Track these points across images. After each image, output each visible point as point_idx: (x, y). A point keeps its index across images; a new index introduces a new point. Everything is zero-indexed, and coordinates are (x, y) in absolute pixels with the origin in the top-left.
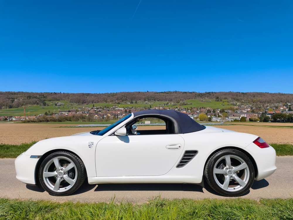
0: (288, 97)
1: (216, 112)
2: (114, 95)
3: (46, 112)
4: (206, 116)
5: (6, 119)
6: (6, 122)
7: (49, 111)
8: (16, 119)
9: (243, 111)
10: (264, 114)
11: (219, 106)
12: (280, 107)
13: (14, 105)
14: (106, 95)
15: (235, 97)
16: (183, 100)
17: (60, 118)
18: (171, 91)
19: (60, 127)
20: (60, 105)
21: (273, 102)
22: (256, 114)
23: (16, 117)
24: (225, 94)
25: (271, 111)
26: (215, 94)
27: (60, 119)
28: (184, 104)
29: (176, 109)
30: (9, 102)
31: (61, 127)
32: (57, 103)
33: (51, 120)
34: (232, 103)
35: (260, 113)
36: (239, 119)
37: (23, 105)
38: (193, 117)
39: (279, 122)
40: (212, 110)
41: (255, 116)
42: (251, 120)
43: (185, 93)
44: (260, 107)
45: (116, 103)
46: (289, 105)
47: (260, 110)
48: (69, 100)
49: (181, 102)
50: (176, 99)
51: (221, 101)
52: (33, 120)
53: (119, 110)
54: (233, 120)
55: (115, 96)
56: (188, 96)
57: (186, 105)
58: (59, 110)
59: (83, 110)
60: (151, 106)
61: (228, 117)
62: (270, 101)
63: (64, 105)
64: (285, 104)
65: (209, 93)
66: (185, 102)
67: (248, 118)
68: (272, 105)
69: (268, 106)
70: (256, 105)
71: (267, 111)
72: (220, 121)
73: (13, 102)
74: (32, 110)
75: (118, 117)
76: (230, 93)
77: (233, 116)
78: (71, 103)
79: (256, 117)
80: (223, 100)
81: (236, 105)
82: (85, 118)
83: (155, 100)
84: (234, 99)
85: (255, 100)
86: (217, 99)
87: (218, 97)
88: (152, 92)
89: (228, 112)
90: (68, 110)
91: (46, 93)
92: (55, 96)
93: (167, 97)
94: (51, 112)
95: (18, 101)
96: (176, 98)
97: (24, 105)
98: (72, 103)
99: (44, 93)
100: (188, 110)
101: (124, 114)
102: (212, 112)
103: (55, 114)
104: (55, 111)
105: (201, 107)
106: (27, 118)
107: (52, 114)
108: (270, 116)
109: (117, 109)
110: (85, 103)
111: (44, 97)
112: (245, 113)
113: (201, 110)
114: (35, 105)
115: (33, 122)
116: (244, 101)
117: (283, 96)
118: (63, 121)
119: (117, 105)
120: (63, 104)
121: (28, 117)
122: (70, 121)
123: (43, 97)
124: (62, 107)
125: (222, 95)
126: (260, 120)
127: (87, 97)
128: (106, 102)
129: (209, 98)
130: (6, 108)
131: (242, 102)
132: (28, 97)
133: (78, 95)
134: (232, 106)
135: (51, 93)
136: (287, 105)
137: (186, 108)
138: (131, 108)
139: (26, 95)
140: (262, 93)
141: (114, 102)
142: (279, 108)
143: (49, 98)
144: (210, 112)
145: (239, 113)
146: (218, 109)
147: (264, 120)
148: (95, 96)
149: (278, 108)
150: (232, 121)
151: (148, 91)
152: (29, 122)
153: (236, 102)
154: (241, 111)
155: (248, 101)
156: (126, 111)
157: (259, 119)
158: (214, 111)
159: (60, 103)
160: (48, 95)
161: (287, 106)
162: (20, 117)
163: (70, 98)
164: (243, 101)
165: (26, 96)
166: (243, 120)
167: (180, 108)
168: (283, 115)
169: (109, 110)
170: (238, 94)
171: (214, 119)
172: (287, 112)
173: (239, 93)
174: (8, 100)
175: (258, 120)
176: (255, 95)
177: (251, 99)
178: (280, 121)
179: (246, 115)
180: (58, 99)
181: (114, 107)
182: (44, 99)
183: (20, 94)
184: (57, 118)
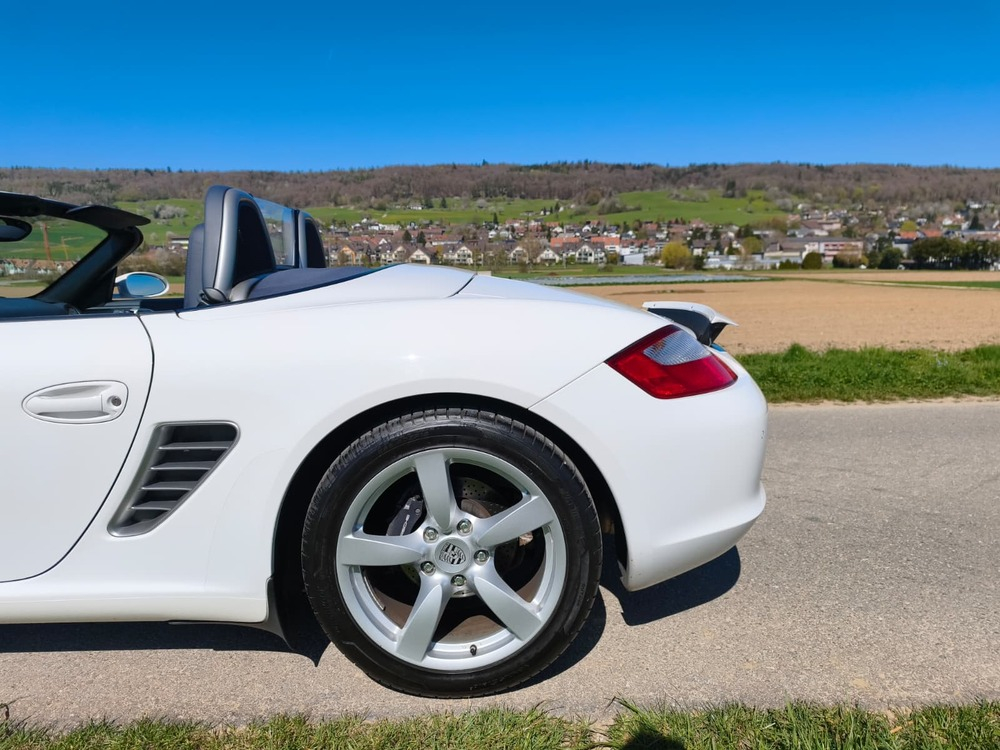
0: (976, 179)
1: (723, 237)
2: (363, 179)
4: (687, 251)
8: (19, 270)
9: (817, 232)
10: (887, 240)
11: (736, 214)
12: (943, 215)
14: (335, 176)
15: (791, 181)
16: (610, 195)
17: (174, 264)
18: (569, 162)
20: (171, 214)
21: (922, 199)
22: (859, 240)
23: (19, 262)
24: (761, 170)
25: (909, 229)
26: (723, 172)
27: (173, 267)
28: (613, 209)
29: (587, 228)
32: (160, 209)
34: (779, 202)
35: (870, 240)
36: (800, 261)
38: (642, 255)
39: (931, 267)
40: (711, 231)
41: (856, 248)
42: (839, 264)
43: (620, 167)
44: (875, 218)
45: (371, 207)
46: (977, 211)
47: (872, 228)
48: (201, 196)
49: (603, 201)
50: (585, 192)
51: (743, 195)
53: (382, 233)
54: (778, 265)
55: (366, 182)
56: (628, 181)
57: (619, 211)
60: (499, 217)
61: (762, 254)
62: (912, 194)
63: (186, 216)
64: (961, 205)
65: (703, 168)
66: (619, 200)
67: (829, 256)
68: (918, 210)
69: (903, 213)
70: (861, 210)
71: (896, 230)
72: (733, 267)
74: (73, 235)
75: (378, 259)
76: (776, 169)
77: (781, 249)
79: (856, 253)
80: (751, 193)
81: (792, 211)
83: (510, 195)
84: (789, 189)
85: (861, 190)
86: (728, 189)
87: (730, 182)
88: (502, 166)
89: (765, 236)
91: (117, 172)
92: (149, 182)
93: (552, 185)
96: (587, 186)
99: (109, 170)
100: (627, 229)
101: (400, 249)
102: (708, 238)
103: (157, 247)
104: (157, 240)
105: (674, 220)
106: (60, 267)
107: (146, 248)
108: (904, 247)
109: (376, 228)
111: (112, 187)
112: (819, 240)
113: (672, 230)
116: (824, 196)
117: (958, 177)
119: (377, 213)
120: (183, 210)
123: (105, 185)
124: (177, 221)
125: (747, 176)
126: (870, 262)
128: (336, 204)
129: (701, 186)
131: (816, 200)
132: (51, 188)
133: (235, 177)
134: (780, 216)
135: (136, 172)
136: (968, 208)
137: (622, 224)
138: (427, 226)
139: (42, 181)
140: (886, 166)
141: (365, 204)
142: (938, 219)
143: (130, 189)
144: (703, 236)
145: (800, 240)
146: (731, 224)
147: (883, 262)
148: (295, 181)
149: (934, 221)
150: (774, 268)
151: (485, 163)
153: (795, 199)
154: (808, 231)
155: (835, 198)
156: (407, 237)
157: (866, 260)
158: (716, 234)
159: (169, 209)
160: (124, 179)
161: (965, 211)
162: (31, 265)
163: (206, 190)
164: (819, 195)
165: (45, 185)
166: (813, 262)
167: (599, 224)
168: (948, 245)
169: (346, 234)
170: (802, 171)
171: (714, 260)
172: (965, 234)
173: (808, 166)
175: (864, 264)
176: (859, 173)
177: (846, 189)
178: (937, 265)
179: (822, 245)
180: (162, 192)
181: (365, 220)
182: (111, 195)
183: (20, 178)
184: (163, 263)
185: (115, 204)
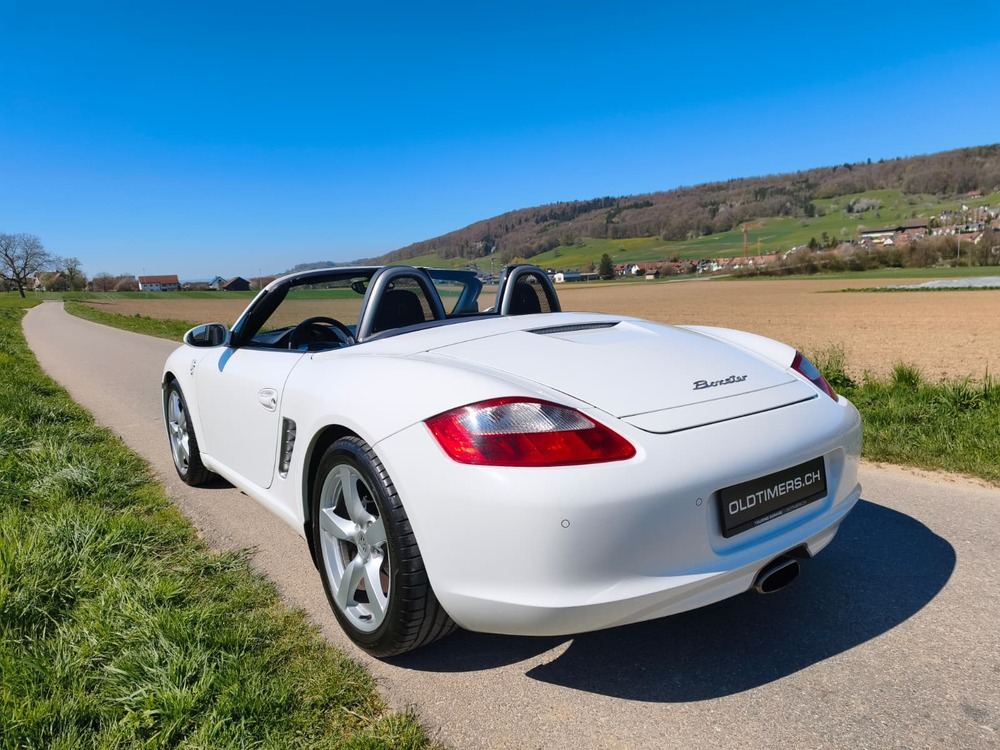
3: (813, 240)
5: (693, 270)
6: (695, 277)
7: (825, 236)
8: (719, 267)
13: (718, 224)
17: (859, 258)
19: (844, 291)
20: (865, 207)
23: (721, 260)
27: (858, 262)
30: (704, 215)
31: (849, 290)
32: (855, 203)
33: (825, 266)
37: (741, 222)
48: (901, 184)
52: (766, 268)
58: (861, 227)
59: (958, 219)
63: (881, 208)
73: (714, 216)
74: (767, 235)
78: (911, 197)
82: (963, 253)
90: (894, 226)
91: (816, 171)
92: (847, 177)
94: (831, 238)
95: (729, 209)
97: (746, 221)
98: (915, 198)
99: (810, 171)
103: (843, 243)
104: (846, 234)
106: (751, 262)
107: (835, 244)
110: (975, 188)
111: (810, 187)
114: (779, 219)
115: (766, 273)
118: (870, 268)
120: (879, 202)
121: (753, 259)
122: (900, 266)
123: (804, 186)
124: (871, 214)
127: (982, 164)
130: (698, 235)
132: (756, 194)
133: (945, 158)
135: (835, 169)
139: (750, 188)
143: (827, 186)
152: (752, 274)
159: (864, 201)
160: (822, 177)
162: (731, 261)
163: (907, 177)
165: (753, 191)
174: (701, 209)
180: (858, 186)
182: (808, 194)
183: (734, 188)
184: (848, 258)
185: (811, 202)
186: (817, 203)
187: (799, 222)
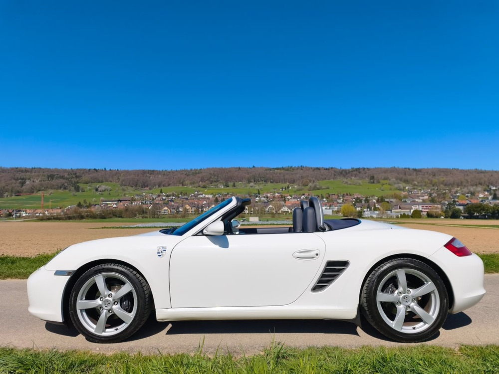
0: (492, 175)
1: (370, 202)
2: (196, 173)
3: (80, 203)
4: (353, 208)
5: (10, 215)
6: (11, 219)
7: (85, 201)
8: (27, 214)
9: (417, 200)
10: (452, 204)
11: (375, 191)
12: (479, 192)
13: (25, 190)
14: (183, 172)
15: (401, 176)
16: (314, 181)
17: (104, 213)
18: (293, 166)
20: (104, 189)
21: (467, 185)
22: (438, 204)
23: (28, 211)
24: (386, 171)
25: (462, 200)
26: (368, 172)
27: (103, 215)
28: (315, 188)
29: (303, 197)
30: (16, 185)
32: (99, 187)
33: (87, 216)
34: (396, 186)
35: (444, 204)
36: (410, 214)
37: (39, 191)
38: (331, 210)
39: (477, 218)
40: (364, 199)
41: (437, 208)
42: (430, 215)
43: (318, 169)
44: (445, 193)
45: (199, 186)
46: (494, 190)
47: (444, 198)
48: (119, 181)
49: (310, 184)
50: (301, 180)
51: (379, 182)
52: (57, 216)
53: (204, 199)
54: (399, 216)
55: (198, 175)
56: (322, 175)
57: (318, 189)
58: (102, 198)
59: (142, 198)
60: (260, 191)
61: (391, 210)
62: (462, 182)
64: (487, 187)
65: (358, 170)
66: (318, 184)
67: (424, 212)
68: (465, 190)
69: (459, 192)
70: (437, 189)
71: (456, 200)
72: (377, 216)
73: (23, 186)
74: (56, 198)
75: (202, 211)
76: (393, 170)
77: (400, 208)
78: (124, 187)
79: (438, 210)
80: (382, 181)
81: (403, 190)
82: (146, 213)
83: (266, 181)
84: (401, 180)
85: (437, 181)
86: (371, 179)
87: (372, 176)
88: (262, 168)
89: (391, 201)
90: (117, 199)
91: (80, 170)
92: (95, 175)
93: (286, 177)
94: (88, 203)
95: (32, 183)
96: (302, 177)
97: (42, 190)
98: (125, 187)
99: (77, 169)
100: (323, 197)
101: (213, 206)
102: (363, 202)
103: (95, 205)
104: (95, 201)
105: (345, 194)
106: (46, 212)
107: (90, 206)
108: (461, 208)
109: (202, 196)
110: (147, 186)
111: (77, 177)
112: (419, 204)
113: (345, 198)
114: (61, 191)
115: (57, 218)
116: (418, 183)
117: (482, 174)
118: (108, 218)
119: (202, 189)
120: (110, 188)
121: (48, 211)
122: (121, 217)
123: (74, 176)
124: (106, 193)
125: (379, 173)
126: (446, 215)
127: (150, 177)
128: (183, 185)
129: (358, 178)
130: (11, 195)
131: (415, 185)
132: (49, 177)
133: (136, 173)
134: (398, 192)
135: (89, 170)
136: (490, 189)
137: (320, 195)
138: (226, 195)
139: (45, 173)
140: (447, 169)
141: (197, 185)
142: (476, 195)
143: (86, 178)
144: (361, 201)
145: (409, 204)
146: (374, 196)
147: (452, 215)
148: (164, 175)
149: (474, 195)
150: (397, 217)
151: (253, 167)
152: (49, 219)
153: (404, 185)
154: (412, 200)
155: (424, 184)
156: (216, 200)
157: (444, 214)
158: (367, 201)
159: (103, 187)
160: (83, 173)
161: (489, 191)
162: (34, 211)
163: (121, 178)
164: (416, 183)
165: (47, 175)
166: (417, 215)
167: (309, 195)
168: (484, 207)
169: (187, 199)
170: (406, 171)
171: (367, 213)
172: (491, 201)
173: (409, 169)
174: (14, 181)
175: (442, 216)
176: (435, 173)
177: (429, 180)
178: (480, 217)
179: (420, 206)
180: (100, 179)
181: (196, 193)
182: (76, 180)
183: (35, 172)
184: (98, 212)
185: (78, 184)
186: (81, 185)
187: (72, 194)
